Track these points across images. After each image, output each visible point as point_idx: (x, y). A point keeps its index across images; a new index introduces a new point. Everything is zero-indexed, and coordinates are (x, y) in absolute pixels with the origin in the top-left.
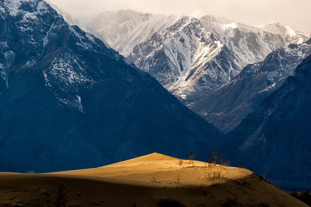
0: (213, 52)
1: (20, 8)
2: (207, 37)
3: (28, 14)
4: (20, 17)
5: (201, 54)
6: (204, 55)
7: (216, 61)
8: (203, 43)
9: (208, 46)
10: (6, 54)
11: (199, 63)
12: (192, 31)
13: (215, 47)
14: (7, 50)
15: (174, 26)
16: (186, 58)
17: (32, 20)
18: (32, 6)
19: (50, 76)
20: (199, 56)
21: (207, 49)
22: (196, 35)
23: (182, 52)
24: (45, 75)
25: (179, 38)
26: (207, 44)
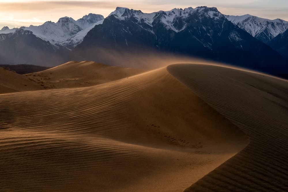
0: (262, 29)
1: (213, 16)
2: (259, 24)
3: (216, 18)
4: (214, 18)
5: (258, 30)
6: (259, 30)
7: (264, 32)
8: (258, 26)
9: (260, 27)
10: (210, 31)
11: (258, 33)
12: (253, 22)
13: (263, 27)
14: (210, 29)
15: (245, 20)
16: (252, 31)
17: (218, 19)
18: (217, 14)
19: (231, 38)
20: (257, 30)
21: (259, 28)
22: (255, 23)
23: (251, 29)
24: (229, 38)
25: (249, 24)
26: (259, 26)
